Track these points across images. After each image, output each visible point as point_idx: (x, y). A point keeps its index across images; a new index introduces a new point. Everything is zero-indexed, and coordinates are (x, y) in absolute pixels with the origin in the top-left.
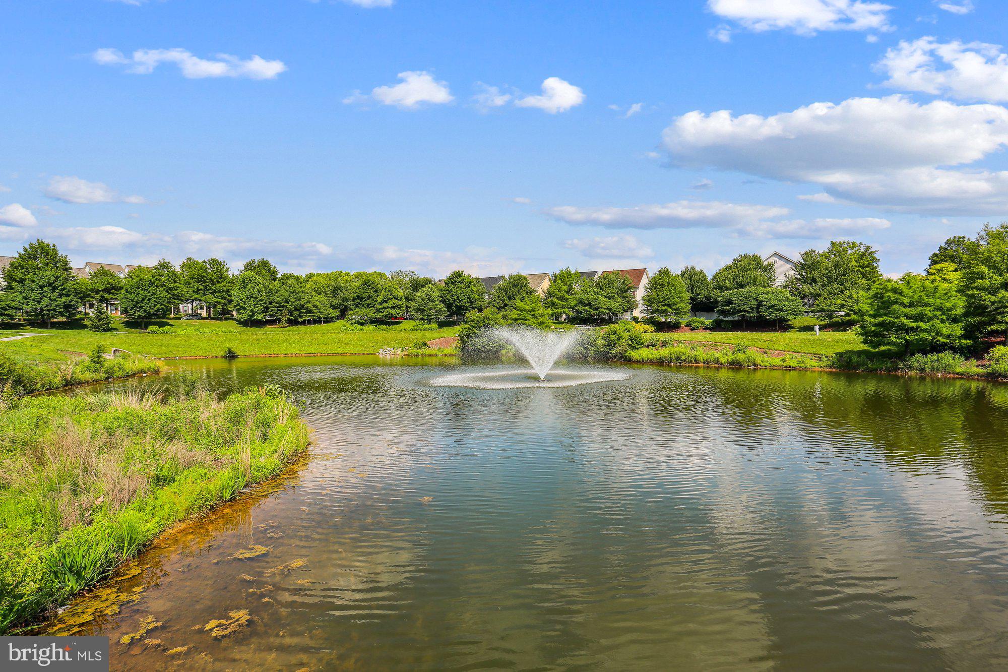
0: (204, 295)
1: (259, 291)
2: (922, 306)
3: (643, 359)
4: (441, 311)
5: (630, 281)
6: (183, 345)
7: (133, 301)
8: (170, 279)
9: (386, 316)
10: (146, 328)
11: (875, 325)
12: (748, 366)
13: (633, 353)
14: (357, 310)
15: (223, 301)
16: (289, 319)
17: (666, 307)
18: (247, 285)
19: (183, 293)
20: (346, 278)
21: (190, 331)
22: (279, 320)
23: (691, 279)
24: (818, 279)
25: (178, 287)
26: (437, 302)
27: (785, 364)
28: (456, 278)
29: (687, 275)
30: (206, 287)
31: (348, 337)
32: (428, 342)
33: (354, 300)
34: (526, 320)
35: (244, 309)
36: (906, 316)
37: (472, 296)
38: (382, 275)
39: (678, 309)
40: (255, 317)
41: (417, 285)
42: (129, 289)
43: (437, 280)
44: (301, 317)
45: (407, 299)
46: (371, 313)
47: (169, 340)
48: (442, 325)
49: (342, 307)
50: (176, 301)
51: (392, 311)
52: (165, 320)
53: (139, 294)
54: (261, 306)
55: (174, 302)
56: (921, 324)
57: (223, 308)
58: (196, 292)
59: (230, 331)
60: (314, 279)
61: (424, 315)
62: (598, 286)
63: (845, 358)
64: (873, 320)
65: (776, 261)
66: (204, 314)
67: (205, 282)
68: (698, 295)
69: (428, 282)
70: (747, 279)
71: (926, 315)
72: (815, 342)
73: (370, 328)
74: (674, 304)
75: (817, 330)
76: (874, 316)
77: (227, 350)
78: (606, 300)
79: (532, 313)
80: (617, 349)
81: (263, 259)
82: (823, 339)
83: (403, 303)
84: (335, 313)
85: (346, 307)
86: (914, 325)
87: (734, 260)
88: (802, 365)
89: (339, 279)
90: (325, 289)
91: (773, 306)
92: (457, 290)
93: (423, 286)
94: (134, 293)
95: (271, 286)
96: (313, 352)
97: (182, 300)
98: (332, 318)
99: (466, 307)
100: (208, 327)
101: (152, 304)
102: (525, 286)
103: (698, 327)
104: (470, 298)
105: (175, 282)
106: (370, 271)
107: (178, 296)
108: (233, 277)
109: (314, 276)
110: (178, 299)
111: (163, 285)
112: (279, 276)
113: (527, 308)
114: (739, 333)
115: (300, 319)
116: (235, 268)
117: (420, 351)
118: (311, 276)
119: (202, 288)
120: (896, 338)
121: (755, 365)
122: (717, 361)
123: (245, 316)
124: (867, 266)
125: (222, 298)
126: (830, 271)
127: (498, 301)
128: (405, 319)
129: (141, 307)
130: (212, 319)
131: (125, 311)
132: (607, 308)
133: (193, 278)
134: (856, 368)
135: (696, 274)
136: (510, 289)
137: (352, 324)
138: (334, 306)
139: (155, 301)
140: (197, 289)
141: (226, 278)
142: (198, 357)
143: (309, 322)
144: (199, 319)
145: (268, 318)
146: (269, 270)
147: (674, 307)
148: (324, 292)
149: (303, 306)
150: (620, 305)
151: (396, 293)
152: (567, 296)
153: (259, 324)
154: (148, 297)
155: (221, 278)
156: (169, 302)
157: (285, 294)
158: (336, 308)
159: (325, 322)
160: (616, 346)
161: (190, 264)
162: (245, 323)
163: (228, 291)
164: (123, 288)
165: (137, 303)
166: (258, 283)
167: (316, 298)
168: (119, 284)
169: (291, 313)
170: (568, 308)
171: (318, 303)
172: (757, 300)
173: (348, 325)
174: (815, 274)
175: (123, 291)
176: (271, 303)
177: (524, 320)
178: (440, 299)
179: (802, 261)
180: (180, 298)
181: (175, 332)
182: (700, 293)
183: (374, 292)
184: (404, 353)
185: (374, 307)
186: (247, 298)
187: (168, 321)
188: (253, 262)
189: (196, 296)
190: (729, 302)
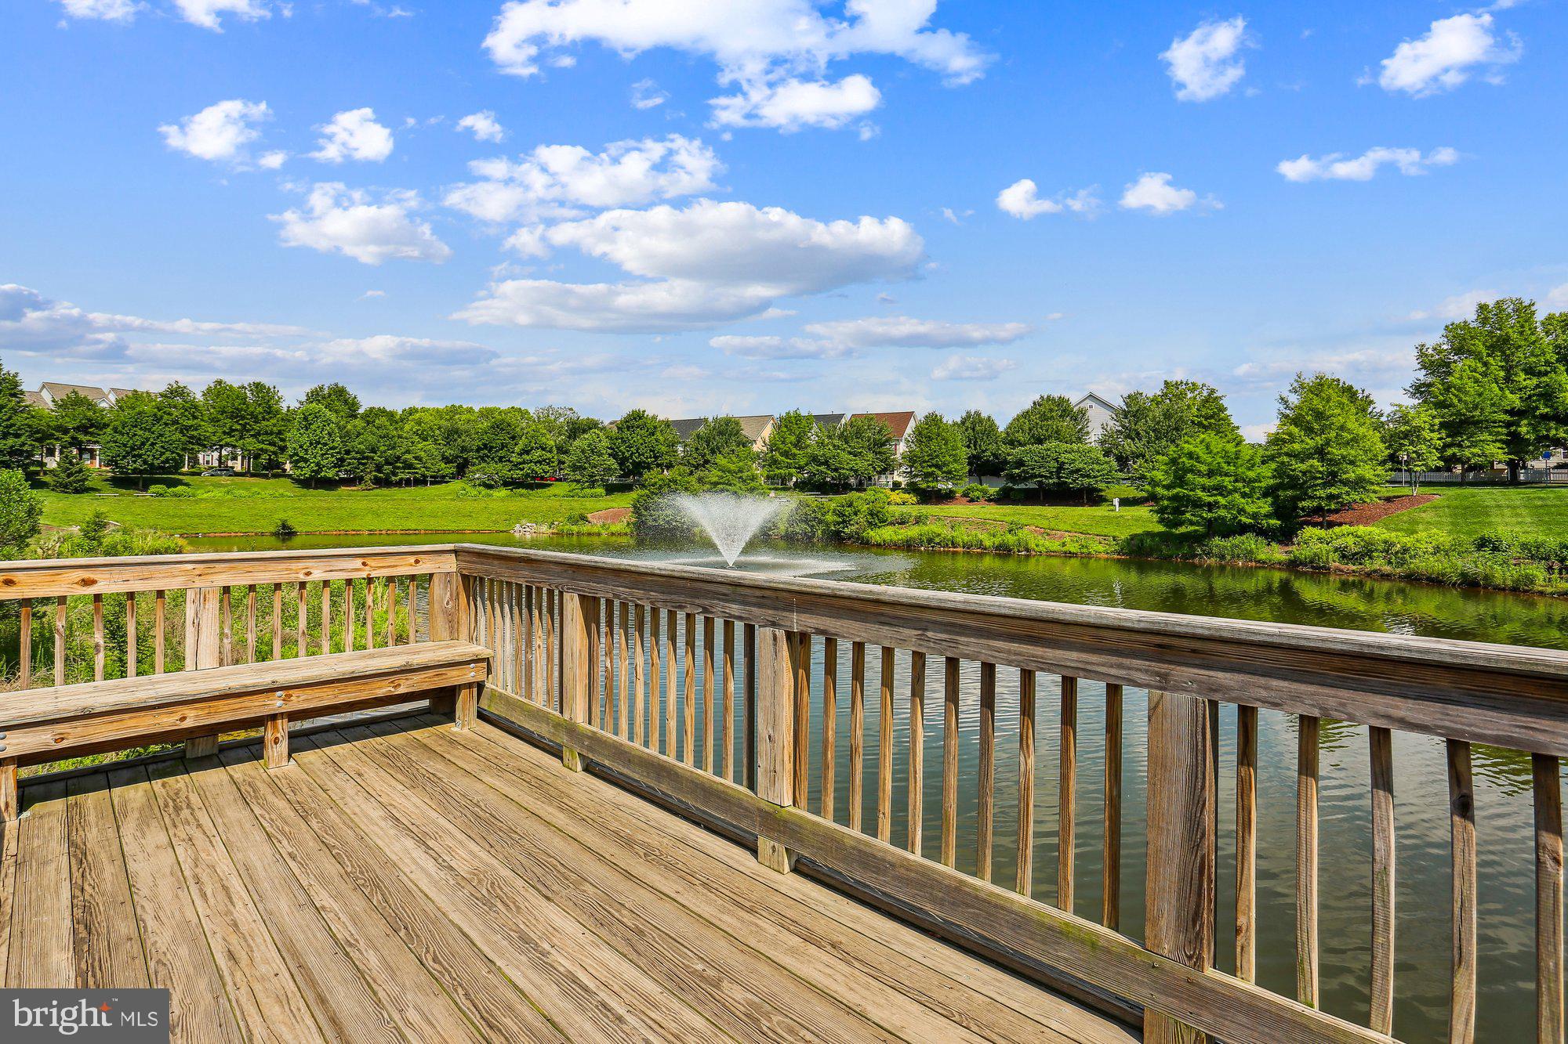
0: (241, 438)
1: (330, 434)
2: (1221, 476)
3: (884, 541)
4: (610, 469)
5: (889, 430)
6: (210, 515)
7: (125, 445)
8: (187, 413)
9: (527, 475)
10: (145, 488)
11: (1169, 499)
12: (1019, 551)
13: (872, 533)
14: (483, 465)
15: (272, 448)
16: (375, 476)
17: (933, 469)
18: (310, 424)
19: (208, 434)
20: (468, 416)
21: (218, 493)
22: (361, 479)
23: (973, 429)
24: (1143, 433)
25: (200, 426)
26: (606, 457)
27: (1064, 549)
28: (635, 420)
29: (968, 424)
30: (244, 426)
31: (468, 506)
32: (589, 516)
33: (479, 450)
34: (730, 485)
35: (306, 461)
36: (1204, 488)
37: (657, 448)
38: (523, 414)
39: (950, 472)
40: (323, 474)
41: (577, 429)
42: (120, 428)
43: (606, 423)
44: (395, 474)
45: (562, 450)
46: (505, 471)
47: (187, 508)
48: (611, 489)
49: (461, 460)
50: (196, 447)
51: (538, 469)
52: (177, 477)
53: (135, 435)
54: (333, 456)
55: (193, 449)
56: (1220, 498)
57: (270, 459)
58: (228, 434)
59: (282, 495)
60: (417, 416)
61: (586, 475)
62: (841, 436)
63: (1135, 542)
64: (1166, 493)
65: (1091, 407)
66: (238, 468)
67: (243, 418)
68: (984, 451)
69: (592, 425)
70: (1047, 431)
71: (1226, 487)
72: (1108, 520)
73: (503, 492)
74: (945, 464)
75: (1117, 504)
76: (1168, 487)
77: (280, 523)
78: (851, 457)
79: (740, 475)
80: (853, 528)
81: (336, 385)
82: (1122, 516)
83: (555, 456)
84: (449, 469)
85: (466, 460)
86: (1211, 499)
87: (1034, 403)
88: (1085, 550)
89: (457, 417)
90: (433, 432)
91: (1078, 470)
92: (637, 438)
93: (584, 431)
94: (128, 434)
95: (349, 427)
96: (413, 527)
97: (204, 446)
98: (443, 477)
99: (648, 463)
100: (247, 489)
101: (157, 451)
102: (736, 434)
103: (978, 498)
104: (653, 451)
105: (195, 418)
106: (504, 406)
107: (200, 439)
108: (288, 411)
109: (417, 411)
110: (199, 444)
111: (175, 422)
112: (361, 411)
113: (732, 467)
114: (1020, 507)
115: (393, 478)
116: (291, 398)
117: (575, 528)
118: (412, 411)
119: (239, 427)
120: (1192, 515)
121: (1027, 550)
122: (980, 545)
123: (307, 472)
124: (1212, 417)
125: (270, 444)
126: (1158, 423)
127: (695, 455)
128: (557, 480)
129: (140, 456)
130: (253, 475)
131: (111, 462)
132: (851, 469)
133: (223, 412)
134: (1149, 554)
135: (981, 421)
136: (714, 438)
137: (475, 486)
138: (447, 458)
139: (162, 447)
140: (231, 428)
141: (278, 412)
142: (233, 534)
143: (408, 483)
144: (230, 476)
145: (342, 475)
146: (346, 402)
147: (945, 469)
148: (432, 436)
149: (399, 458)
150: (869, 465)
151: (544, 440)
152: (794, 451)
153: (329, 484)
154: (152, 440)
155: (269, 413)
156: (184, 449)
157: (372, 439)
158: (451, 462)
159: (432, 483)
160: (852, 522)
161: (219, 390)
162: (305, 483)
163: (280, 432)
164: (108, 425)
165: (133, 449)
166: (328, 422)
167: (420, 446)
168: (102, 419)
169: (379, 468)
170: (795, 468)
171: (422, 454)
172: (1058, 462)
173: (469, 489)
174: (1141, 427)
175: (109, 430)
176: (348, 452)
177: (727, 484)
178: (610, 451)
179: (1125, 407)
180: (202, 443)
181: (194, 496)
182: (986, 450)
183: (510, 438)
184: (551, 531)
185: (509, 461)
186: (311, 444)
187: (180, 477)
188: (321, 388)
189: (228, 440)
190: (1020, 463)
